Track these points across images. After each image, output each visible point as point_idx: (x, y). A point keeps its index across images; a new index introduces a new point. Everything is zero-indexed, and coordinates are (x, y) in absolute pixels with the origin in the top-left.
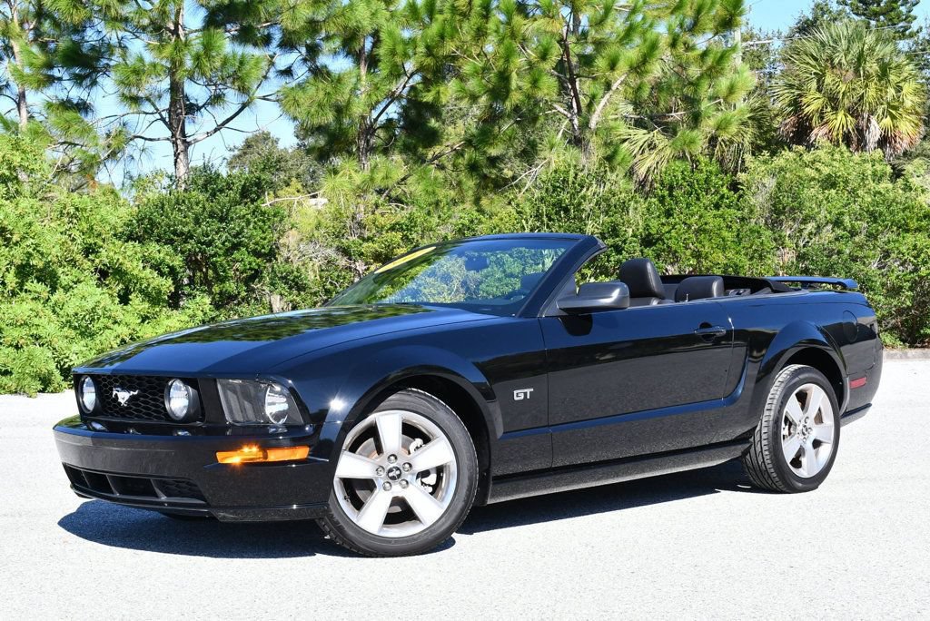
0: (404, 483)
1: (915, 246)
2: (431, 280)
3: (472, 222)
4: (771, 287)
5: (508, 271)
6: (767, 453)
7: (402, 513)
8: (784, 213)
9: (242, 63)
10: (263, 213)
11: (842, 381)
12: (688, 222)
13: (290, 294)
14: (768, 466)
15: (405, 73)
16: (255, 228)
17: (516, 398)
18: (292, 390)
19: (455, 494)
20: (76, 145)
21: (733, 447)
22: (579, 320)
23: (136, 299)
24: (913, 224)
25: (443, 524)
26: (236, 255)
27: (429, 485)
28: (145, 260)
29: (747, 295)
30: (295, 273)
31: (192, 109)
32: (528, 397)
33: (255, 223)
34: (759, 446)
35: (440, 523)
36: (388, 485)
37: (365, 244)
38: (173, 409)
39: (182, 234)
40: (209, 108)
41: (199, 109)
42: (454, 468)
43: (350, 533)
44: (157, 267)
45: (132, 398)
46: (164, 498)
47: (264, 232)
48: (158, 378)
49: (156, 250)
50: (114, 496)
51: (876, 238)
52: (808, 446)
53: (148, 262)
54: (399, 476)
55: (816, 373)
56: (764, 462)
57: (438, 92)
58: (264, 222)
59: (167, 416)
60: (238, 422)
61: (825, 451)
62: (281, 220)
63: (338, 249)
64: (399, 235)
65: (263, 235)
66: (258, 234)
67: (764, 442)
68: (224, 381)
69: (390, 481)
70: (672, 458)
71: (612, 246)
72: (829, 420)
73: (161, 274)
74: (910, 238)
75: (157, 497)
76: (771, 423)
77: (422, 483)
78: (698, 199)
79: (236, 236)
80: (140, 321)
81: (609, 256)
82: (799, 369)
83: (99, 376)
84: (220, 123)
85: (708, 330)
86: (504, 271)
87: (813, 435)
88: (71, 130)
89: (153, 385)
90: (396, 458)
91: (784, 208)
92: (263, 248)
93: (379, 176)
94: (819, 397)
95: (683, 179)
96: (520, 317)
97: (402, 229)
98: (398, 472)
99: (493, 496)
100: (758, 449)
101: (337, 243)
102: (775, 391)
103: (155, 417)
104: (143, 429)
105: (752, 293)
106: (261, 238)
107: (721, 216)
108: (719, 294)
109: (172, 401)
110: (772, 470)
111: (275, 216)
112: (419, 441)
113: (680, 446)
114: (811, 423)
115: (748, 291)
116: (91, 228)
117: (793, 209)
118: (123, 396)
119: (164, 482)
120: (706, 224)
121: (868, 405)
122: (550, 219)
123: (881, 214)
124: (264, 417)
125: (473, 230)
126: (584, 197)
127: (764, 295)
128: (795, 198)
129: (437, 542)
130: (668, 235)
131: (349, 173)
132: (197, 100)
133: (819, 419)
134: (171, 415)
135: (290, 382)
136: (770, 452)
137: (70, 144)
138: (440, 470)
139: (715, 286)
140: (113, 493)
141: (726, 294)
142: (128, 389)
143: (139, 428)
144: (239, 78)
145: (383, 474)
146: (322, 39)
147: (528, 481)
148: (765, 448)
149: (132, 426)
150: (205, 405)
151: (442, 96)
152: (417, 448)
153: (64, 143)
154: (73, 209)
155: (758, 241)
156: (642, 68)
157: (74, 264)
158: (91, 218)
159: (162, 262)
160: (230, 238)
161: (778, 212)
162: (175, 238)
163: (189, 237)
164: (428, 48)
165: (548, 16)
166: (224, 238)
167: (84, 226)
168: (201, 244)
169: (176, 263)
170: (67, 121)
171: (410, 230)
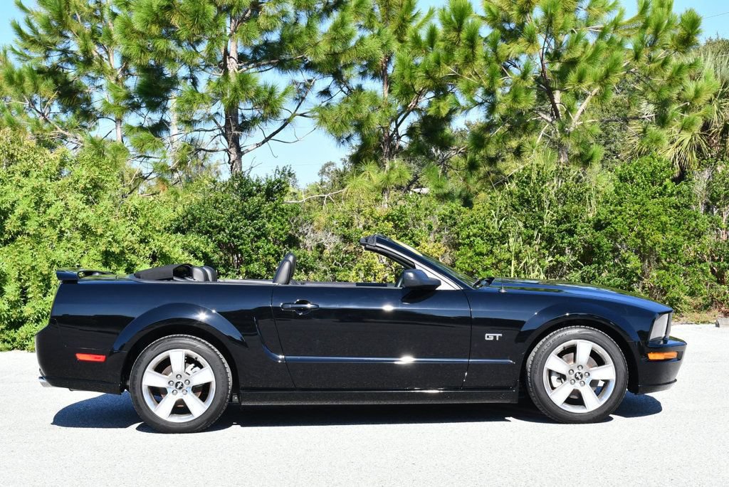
5: (477, 251)
8: (719, 200)
10: (282, 210)
15: (415, 92)
16: (275, 221)
20: (149, 157)
26: (259, 244)
28: (185, 248)
30: (302, 258)
31: (246, 126)
33: (275, 217)
39: (217, 226)
44: (194, 252)
47: (282, 224)
49: (194, 240)
53: (187, 249)
57: (438, 108)
58: (282, 216)
64: (391, 225)
65: (281, 227)
71: (565, 230)
73: (196, 257)
79: (258, 230)
81: (563, 238)
84: (267, 136)
86: (475, 251)
88: (146, 147)
92: (281, 236)
93: (394, 176)
106: (280, 229)
111: (292, 211)
116: (146, 224)
120: (647, 210)
125: (454, 219)
130: (615, 221)
131: (370, 174)
137: (145, 157)
144: (269, 105)
146: (342, 67)
151: (442, 110)
153: (140, 157)
154: (133, 210)
155: (694, 224)
156: (605, 81)
157: (133, 251)
158: (148, 215)
159: (198, 248)
160: (254, 231)
161: (712, 198)
162: (211, 230)
163: (221, 229)
164: (427, 72)
165: (529, 41)
166: (249, 231)
167: (142, 221)
168: (231, 237)
169: (208, 250)
170: (142, 140)
171: (401, 220)
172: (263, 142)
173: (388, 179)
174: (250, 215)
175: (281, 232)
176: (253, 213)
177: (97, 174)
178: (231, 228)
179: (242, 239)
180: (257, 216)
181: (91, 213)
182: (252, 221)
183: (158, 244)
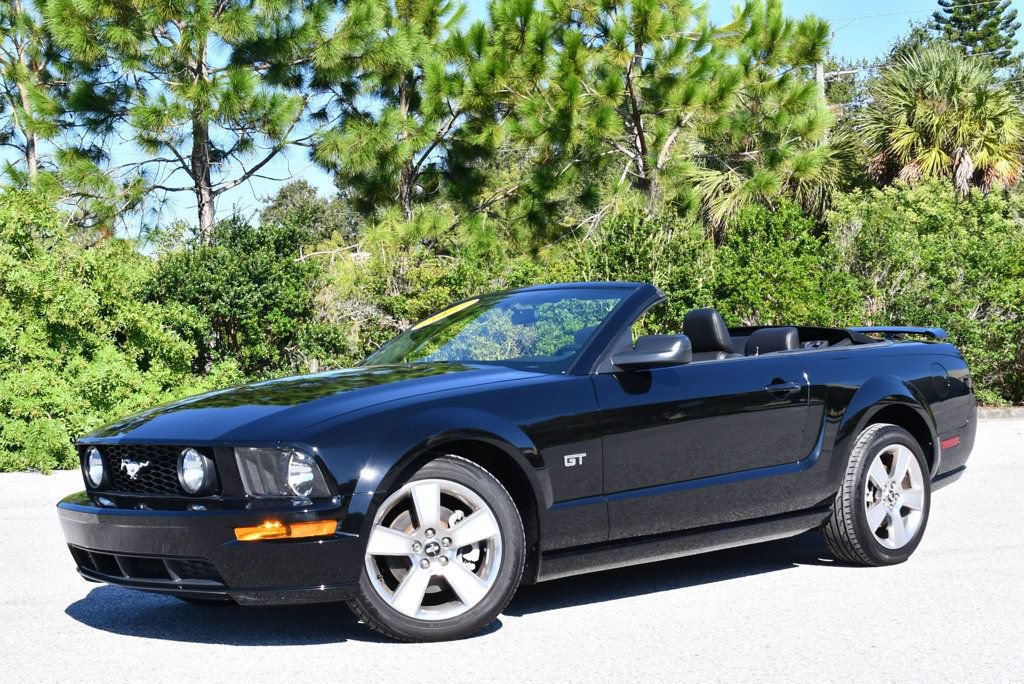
0: (443, 559)
1: (1018, 293)
2: (482, 339)
3: (526, 274)
4: (850, 338)
5: (567, 328)
6: (849, 522)
7: (441, 593)
8: (871, 259)
9: (273, 105)
10: (296, 269)
11: (932, 441)
12: (766, 270)
13: (327, 358)
14: (852, 537)
15: (451, 112)
16: (287, 285)
17: (567, 464)
18: (317, 459)
19: (500, 571)
20: (90, 196)
21: (812, 516)
22: (636, 376)
23: (156, 365)
24: (1016, 269)
25: (488, 604)
26: (270, 316)
27: (472, 562)
28: (166, 322)
29: (824, 347)
30: (332, 335)
31: (218, 155)
32: (581, 463)
33: (288, 280)
34: (840, 514)
35: (484, 603)
36: (425, 562)
37: (409, 301)
38: (187, 482)
39: (209, 292)
40: (236, 154)
41: (225, 155)
42: (498, 542)
43: (385, 616)
44: (179, 329)
45: (142, 470)
46: (178, 580)
47: (296, 290)
48: (170, 448)
49: (179, 311)
50: (123, 579)
51: (975, 285)
52: (896, 513)
53: (169, 324)
54: (438, 552)
55: (902, 432)
56: (846, 531)
57: (491, 135)
58: (298, 278)
59: (181, 489)
60: (258, 495)
61: (915, 518)
62: (316, 277)
63: (379, 306)
64: (447, 290)
65: (297, 293)
66: (291, 292)
67: (846, 510)
68: (242, 450)
69: (428, 558)
70: (744, 529)
71: (681, 298)
72: (918, 485)
73: (185, 337)
74: (1012, 285)
75: (170, 579)
76: (853, 489)
77: (464, 560)
78: (776, 245)
79: (269, 297)
80: (161, 388)
81: (678, 310)
82: (883, 428)
83: (106, 447)
84: (248, 170)
85: (780, 387)
86: (563, 328)
87: (901, 502)
88: (86, 180)
89: (164, 456)
90: (434, 532)
91: (871, 254)
92: (298, 307)
93: (426, 226)
94: (906, 459)
95: (759, 223)
96: (571, 374)
97: (450, 283)
98: (436, 548)
99: (543, 573)
100: (840, 518)
101: (378, 301)
102: (857, 453)
103: (168, 491)
104: (155, 504)
105: (830, 345)
106: (295, 296)
107: (801, 263)
108: (793, 346)
109: (186, 473)
110: (856, 541)
111: (309, 271)
112: (459, 513)
113: (752, 516)
114: (897, 487)
115: (826, 343)
116: (109, 288)
117: (880, 254)
118: (132, 469)
119: (179, 563)
120: (786, 272)
121: (962, 468)
122: (613, 270)
123: (982, 258)
124: (288, 489)
125: (528, 283)
126: (650, 245)
127: (844, 347)
128: (883, 242)
129: (482, 625)
130: (743, 286)
131: (392, 223)
132: (222, 146)
133: (907, 483)
134: (185, 488)
135: (315, 449)
136: (853, 522)
137: (84, 195)
138: (483, 545)
139: (789, 338)
140: (122, 576)
141: (802, 347)
142: (138, 461)
143: (150, 503)
144: (269, 122)
145: (420, 551)
146: (359, 77)
147: (583, 556)
148: (847, 516)
149: (142, 501)
150: (221, 476)
151: (495, 138)
152: (458, 521)
153: (78, 194)
154: (88, 268)
155: (843, 290)
156: (719, 104)
157: (90, 327)
158: (109, 276)
159: (185, 323)
160: (263, 299)
161: (864, 258)
162: (201, 297)
163: (217, 296)
164: (477, 86)
165: (617, 48)
166: (256, 298)
167: (100, 285)
168: (231, 305)
169: (200, 325)
170: (80, 171)
171: (460, 285)
172: (244, 178)
173: (418, 230)
174: (257, 277)
175: (296, 301)
176: (261, 273)
177: (32, 216)
178: (232, 294)
179: (247, 309)
180: (266, 278)
181: (25, 272)
182: (260, 285)
183: (130, 316)
